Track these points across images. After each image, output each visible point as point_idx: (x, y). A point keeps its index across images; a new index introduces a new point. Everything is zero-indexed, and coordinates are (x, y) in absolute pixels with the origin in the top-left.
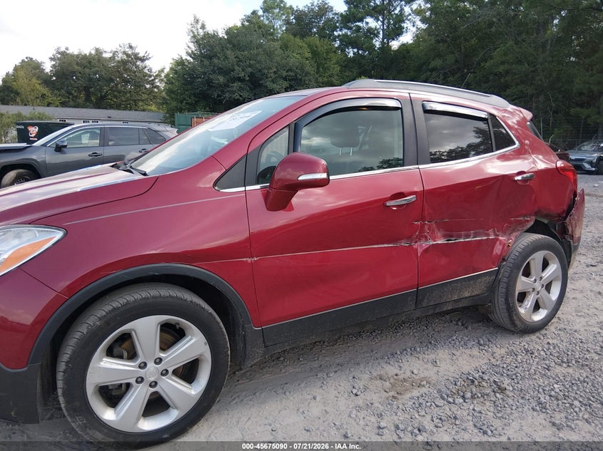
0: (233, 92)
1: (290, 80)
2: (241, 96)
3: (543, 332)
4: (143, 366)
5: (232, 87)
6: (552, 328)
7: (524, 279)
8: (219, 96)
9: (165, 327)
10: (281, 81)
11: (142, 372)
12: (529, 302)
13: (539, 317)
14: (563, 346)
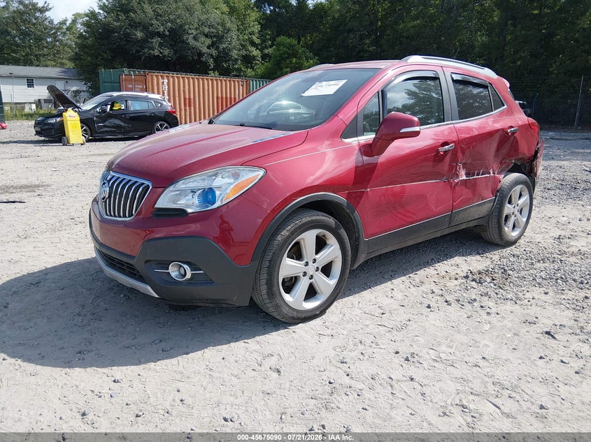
0: (153, 49)
1: (211, 37)
2: (161, 53)
3: (517, 244)
4: (307, 264)
5: (152, 42)
6: (522, 241)
7: (509, 205)
8: (138, 51)
9: (318, 238)
10: (203, 39)
11: (305, 269)
12: (510, 223)
13: (515, 234)
14: (535, 251)
